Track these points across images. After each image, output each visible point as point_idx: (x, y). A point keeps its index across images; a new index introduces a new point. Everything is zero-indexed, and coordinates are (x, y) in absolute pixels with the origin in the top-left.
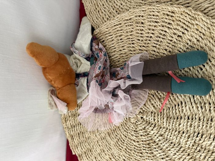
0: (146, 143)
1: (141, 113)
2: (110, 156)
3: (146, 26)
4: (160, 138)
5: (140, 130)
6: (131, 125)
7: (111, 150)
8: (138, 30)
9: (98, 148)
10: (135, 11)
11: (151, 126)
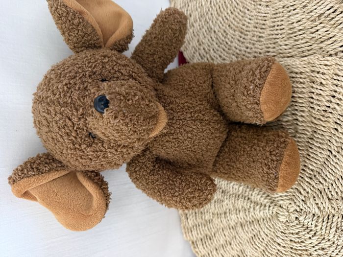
0: (297, 253)
1: (297, 212)
2: (238, 253)
3: (327, 89)
4: (321, 252)
5: (289, 233)
6: (278, 224)
7: (242, 246)
8: (313, 93)
9: (221, 237)
10: (312, 62)
11: (308, 233)
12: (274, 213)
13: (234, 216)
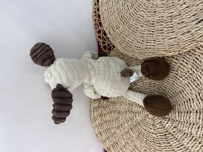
12: (146, 115)
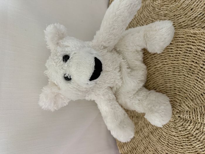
13: (146, 129)
